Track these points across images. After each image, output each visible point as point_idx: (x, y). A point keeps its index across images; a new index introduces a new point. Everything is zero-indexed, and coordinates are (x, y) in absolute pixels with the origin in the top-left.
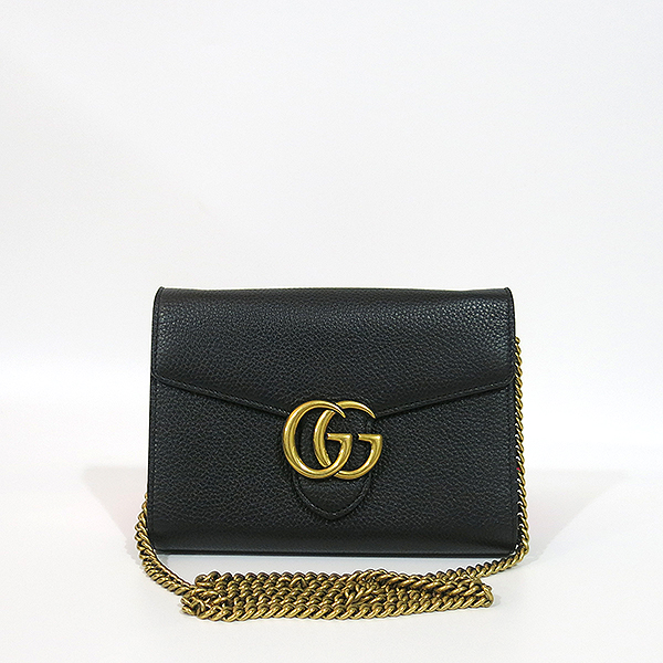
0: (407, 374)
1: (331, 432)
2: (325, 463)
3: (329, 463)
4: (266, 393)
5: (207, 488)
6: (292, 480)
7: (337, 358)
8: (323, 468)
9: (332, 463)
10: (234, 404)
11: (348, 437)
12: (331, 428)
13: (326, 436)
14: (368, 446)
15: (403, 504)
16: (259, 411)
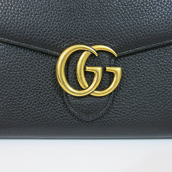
0: (138, 28)
1: (88, 66)
2: (85, 86)
3: (87, 86)
4: (45, 40)
5: (9, 102)
6: (63, 97)
7: (92, 17)
8: (83, 89)
9: (89, 86)
10: (25, 48)
11: (99, 69)
12: (88, 63)
13: (85, 68)
14: (112, 75)
15: (132, 110)
16: (42, 53)
